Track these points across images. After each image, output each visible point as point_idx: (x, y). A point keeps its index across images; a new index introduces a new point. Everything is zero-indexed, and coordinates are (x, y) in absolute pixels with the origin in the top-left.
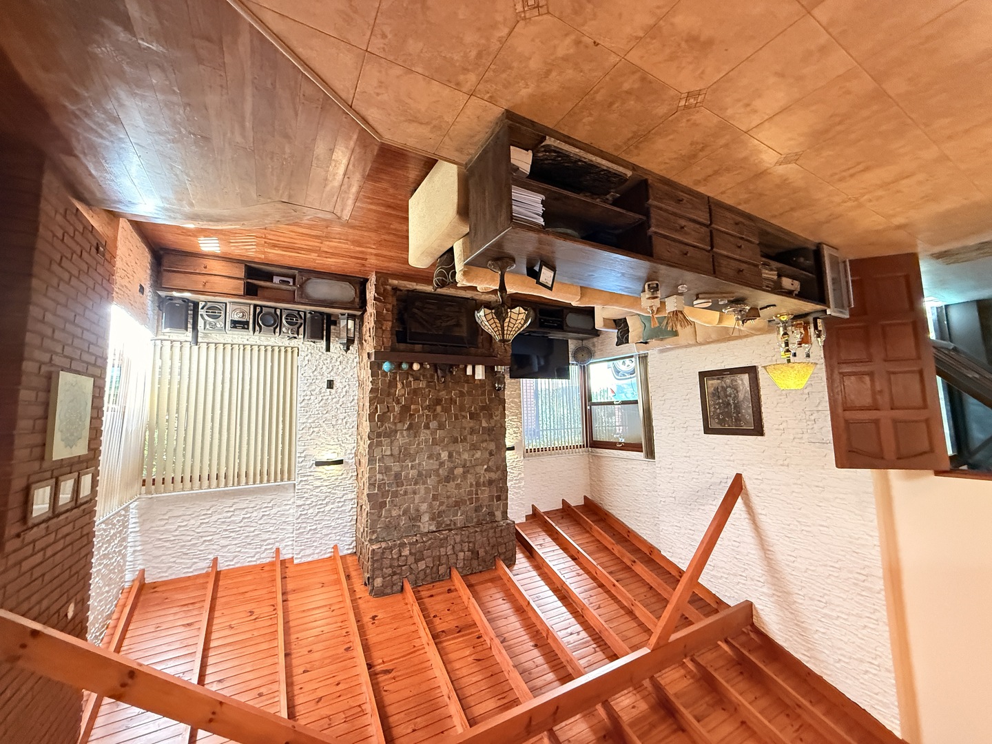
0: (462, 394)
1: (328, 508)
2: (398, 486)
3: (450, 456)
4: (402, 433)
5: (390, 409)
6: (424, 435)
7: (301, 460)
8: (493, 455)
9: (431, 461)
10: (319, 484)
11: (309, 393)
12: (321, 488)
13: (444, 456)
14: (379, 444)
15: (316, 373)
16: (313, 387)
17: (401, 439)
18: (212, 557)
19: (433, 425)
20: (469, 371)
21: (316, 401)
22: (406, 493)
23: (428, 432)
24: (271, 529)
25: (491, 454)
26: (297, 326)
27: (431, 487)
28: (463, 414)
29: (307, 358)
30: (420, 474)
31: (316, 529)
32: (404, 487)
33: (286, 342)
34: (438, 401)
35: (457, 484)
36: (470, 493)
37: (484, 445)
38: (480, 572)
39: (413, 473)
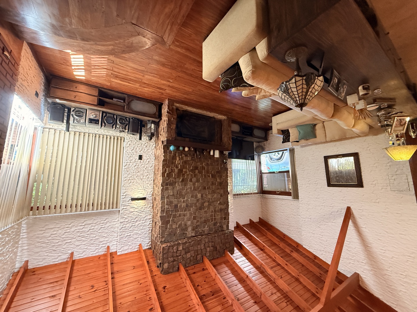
0: (207, 165)
1: (137, 224)
2: (176, 212)
3: (202, 196)
4: (178, 184)
5: (173, 170)
6: (190, 185)
7: (123, 197)
8: (222, 196)
9: (193, 199)
10: (133, 210)
11: (129, 161)
12: (134, 212)
13: (199, 196)
14: (167, 189)
15: (133, 151)
16: (132, 159)
17: (178, 187)
18: (70, 252)
19: (194, 180)
20: (212, 153)
21: (133, 166)
22: (180, 215)
23: (191, 183)
24: (105, 235)
25: (221, 196)
26: (126, 124)
27: (192, 212)
28: (208, 175)
29: (129, 143)
30: (187, 206)
31: (130, 235)
32: (179, 212)
33: (118, 134)
34: (196, 168)
35: (205, 211)
36: (211, 216)
37: (218, 191)
38: (217, 258)
39: (184, 205)
